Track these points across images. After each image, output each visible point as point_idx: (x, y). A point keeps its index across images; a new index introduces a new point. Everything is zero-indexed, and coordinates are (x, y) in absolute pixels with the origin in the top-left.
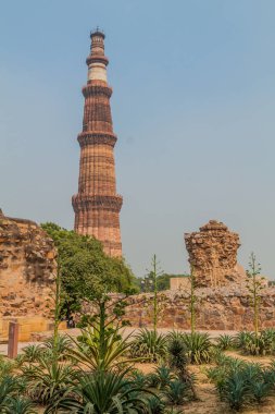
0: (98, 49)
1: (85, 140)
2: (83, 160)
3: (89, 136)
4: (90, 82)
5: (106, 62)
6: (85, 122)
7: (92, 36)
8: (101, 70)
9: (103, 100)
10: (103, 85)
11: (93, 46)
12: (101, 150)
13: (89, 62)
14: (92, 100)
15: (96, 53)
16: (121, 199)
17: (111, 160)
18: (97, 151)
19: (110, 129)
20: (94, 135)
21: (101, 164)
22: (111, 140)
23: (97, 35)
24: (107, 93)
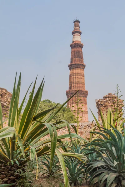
0: (77, 28)
1: (71, 67)
2: (71, 75)
3: (73, 65)
4: (73, 42)
5: (80, 33)
6: (72, 59)
7: (74, 22)
8: (78, 36)
9: (79, 49)
10: (79, 43)
11: (75, 26)
12: (78, 71)
13: (73, 33)
14: (74, 49)
15: (76, 29)
16: (87, 92)
17: (83, 75)
18: (76, 71)
19: (82, 62)
20: (75, 64)
21: (78, 77)
22: (83, 66)
23: (77, 22)
24: (81, 46)
